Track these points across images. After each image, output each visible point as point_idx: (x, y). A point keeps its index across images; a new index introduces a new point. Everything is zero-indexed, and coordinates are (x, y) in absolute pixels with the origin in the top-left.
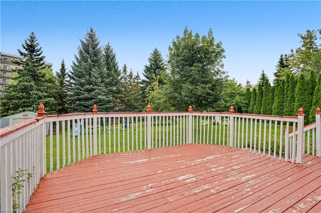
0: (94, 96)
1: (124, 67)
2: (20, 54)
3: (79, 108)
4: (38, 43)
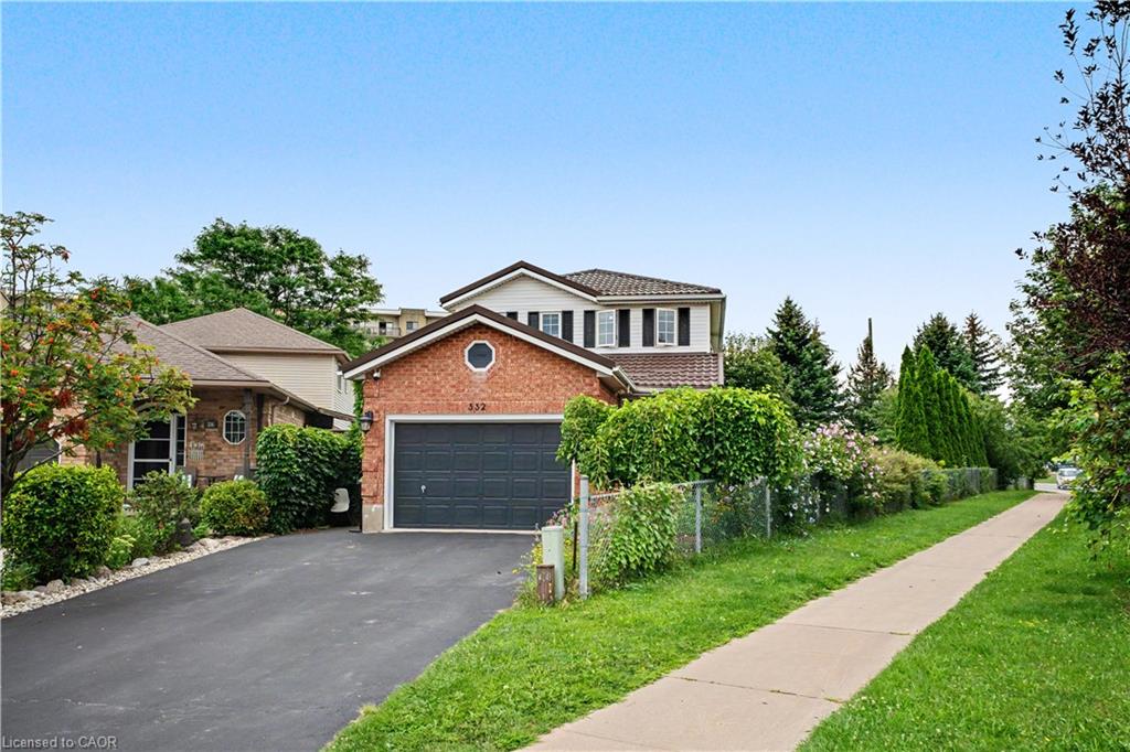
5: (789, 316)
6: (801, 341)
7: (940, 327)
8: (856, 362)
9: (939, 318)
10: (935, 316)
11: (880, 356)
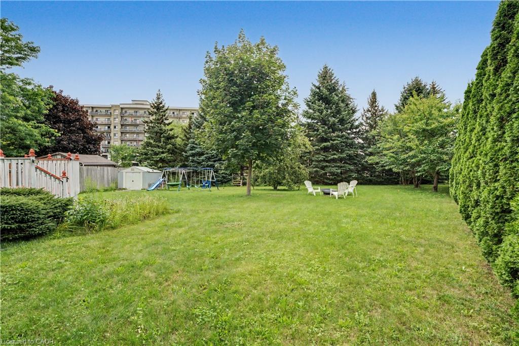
4: (163, 100)
5: (325, 76)
6: (332, 89)
7: (417, 84)
8: (367, 106)
9: (416, 80)
10: (414, 79)
11: (380, 103)
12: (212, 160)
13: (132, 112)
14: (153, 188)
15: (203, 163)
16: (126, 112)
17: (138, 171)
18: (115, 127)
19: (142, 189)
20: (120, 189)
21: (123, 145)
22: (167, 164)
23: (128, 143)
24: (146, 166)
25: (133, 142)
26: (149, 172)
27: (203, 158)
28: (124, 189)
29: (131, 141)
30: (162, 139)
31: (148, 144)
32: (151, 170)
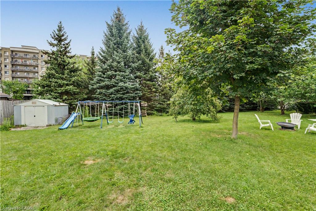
0: (116, 83)
1: (160, 49)
2: (50, 45)
3: (100, 97)
4: (65, 32)
12: (121, 92)
13: (22, 55)
14: (66, 126)
15: (113, 95)
16: (16, 54)
17: (41, 104)
18: (6, 66)
19: (47, 126)
20: (18, 126)
21: (14, 81)
22: (72, 96)
23: (19, 79)
24: (49, 99)
25: (23, 79)
26: (56, 106)
27: (111, 90)
28: (23, 126)
29: (22, 78)
30: (66, 72)
31: (50, 76)
32: (57, 104)
